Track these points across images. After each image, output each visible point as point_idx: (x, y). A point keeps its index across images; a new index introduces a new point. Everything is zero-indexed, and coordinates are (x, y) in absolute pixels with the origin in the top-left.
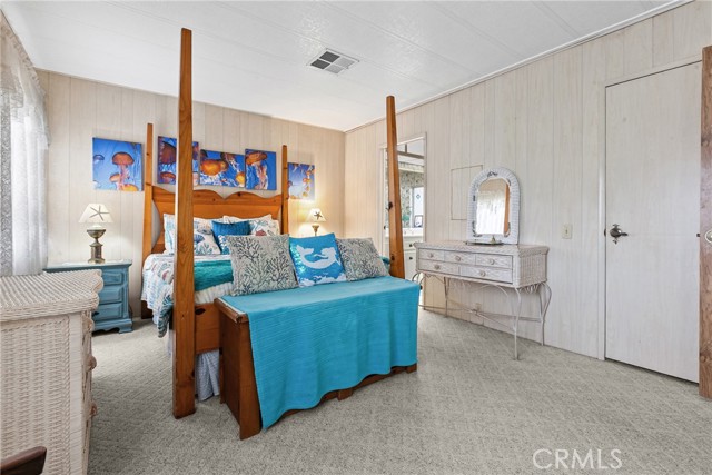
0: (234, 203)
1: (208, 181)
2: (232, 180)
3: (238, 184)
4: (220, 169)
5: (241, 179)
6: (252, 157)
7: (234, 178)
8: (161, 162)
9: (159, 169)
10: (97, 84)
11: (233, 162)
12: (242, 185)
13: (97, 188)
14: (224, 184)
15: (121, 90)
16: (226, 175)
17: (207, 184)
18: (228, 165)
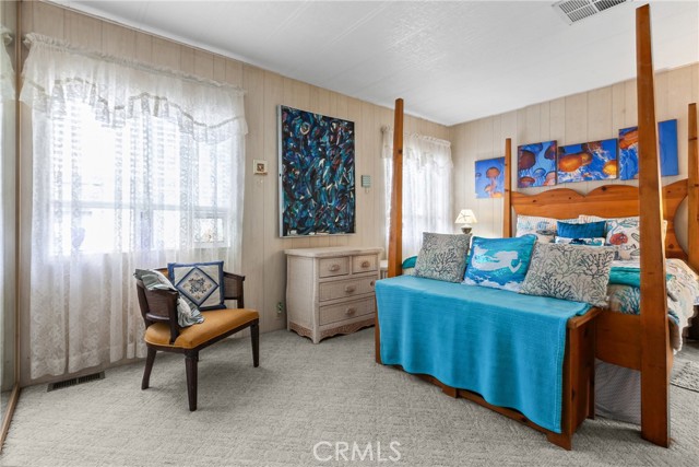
0: (598, 200)
1: (567, 178)
2: (597, 173)
3: (606, 175)
4: (581, 164)
5: (611, 169)
6: (628, 138)
7: (601, 170)
8: (520, 169)
9: (519, 175)
10: (478, 121)
11: (599, 151)
12: (613, 177)
13: (478, 197)
14: (587, 179)
15: (493, 118)
16: (589, 168)
17: (566, 182)
18: (592, 157)
